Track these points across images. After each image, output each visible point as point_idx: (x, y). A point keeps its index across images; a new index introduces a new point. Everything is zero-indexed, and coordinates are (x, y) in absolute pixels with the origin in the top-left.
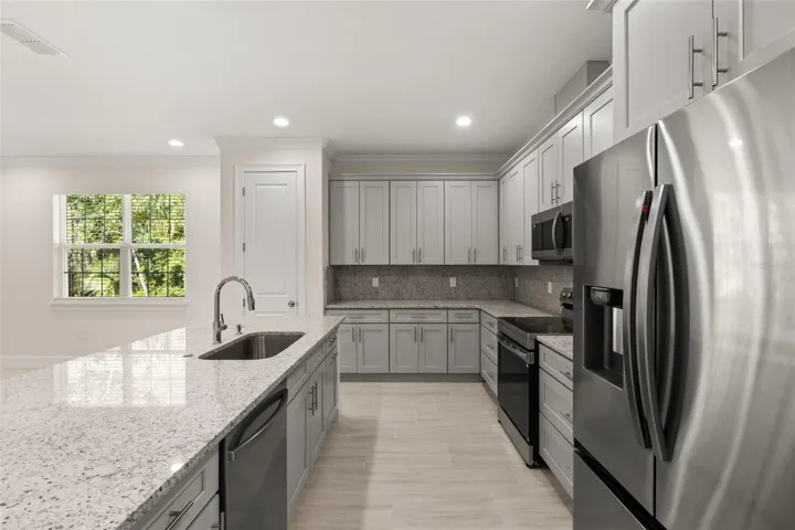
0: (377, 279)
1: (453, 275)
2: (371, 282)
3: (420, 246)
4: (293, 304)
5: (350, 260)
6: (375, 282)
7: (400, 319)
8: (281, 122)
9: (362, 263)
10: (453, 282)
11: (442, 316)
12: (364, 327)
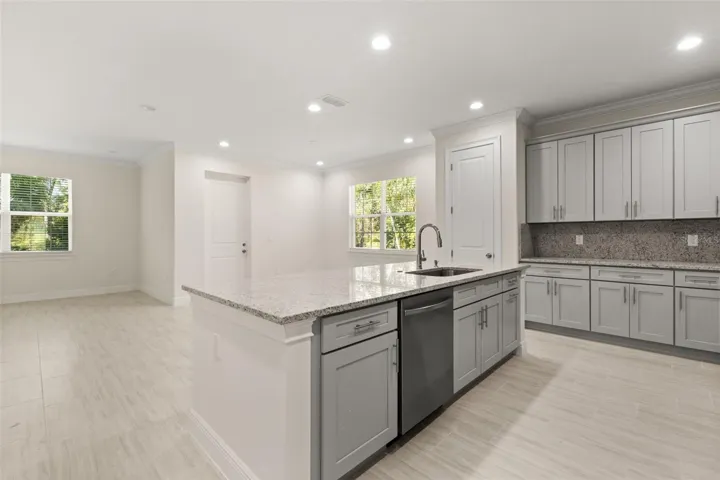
0: (582, 237)
1: (692, 232)
2: (574, 240)
3: (636, 198)
4: (490, 256)
5: (547, 218)
6: (580, 240)
7: (603, 276)
8: (476, 106)
9: (560, 221)
10: (693, 240)
11: (667, 277)
12: (559, 281)
